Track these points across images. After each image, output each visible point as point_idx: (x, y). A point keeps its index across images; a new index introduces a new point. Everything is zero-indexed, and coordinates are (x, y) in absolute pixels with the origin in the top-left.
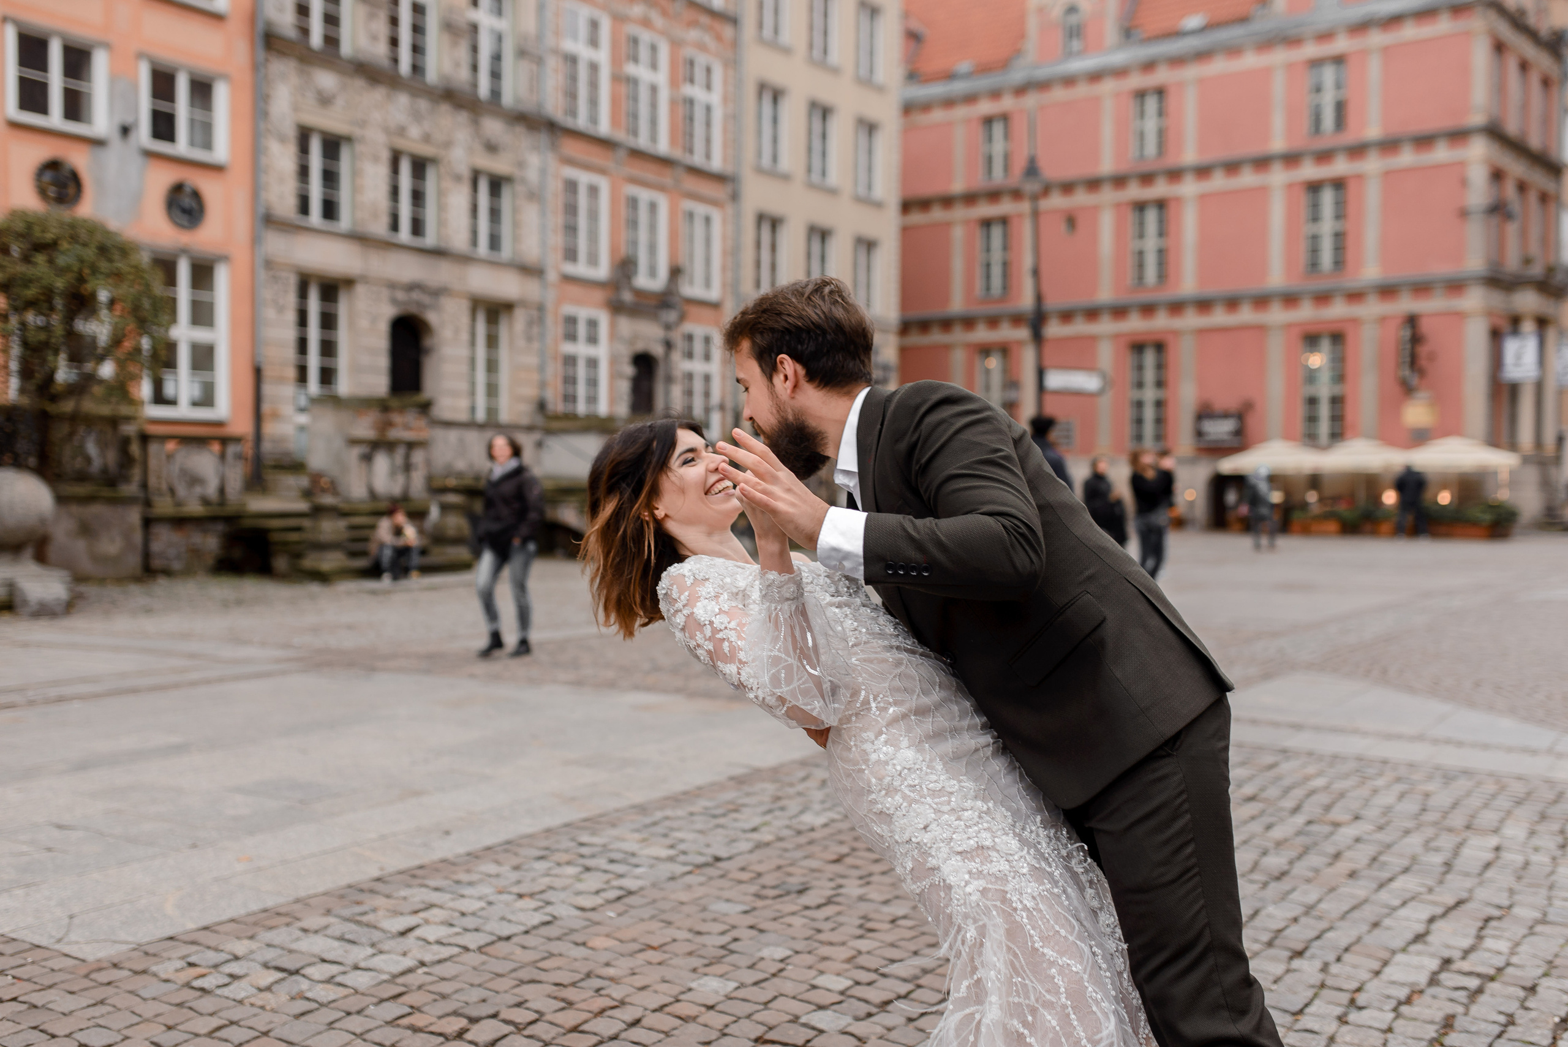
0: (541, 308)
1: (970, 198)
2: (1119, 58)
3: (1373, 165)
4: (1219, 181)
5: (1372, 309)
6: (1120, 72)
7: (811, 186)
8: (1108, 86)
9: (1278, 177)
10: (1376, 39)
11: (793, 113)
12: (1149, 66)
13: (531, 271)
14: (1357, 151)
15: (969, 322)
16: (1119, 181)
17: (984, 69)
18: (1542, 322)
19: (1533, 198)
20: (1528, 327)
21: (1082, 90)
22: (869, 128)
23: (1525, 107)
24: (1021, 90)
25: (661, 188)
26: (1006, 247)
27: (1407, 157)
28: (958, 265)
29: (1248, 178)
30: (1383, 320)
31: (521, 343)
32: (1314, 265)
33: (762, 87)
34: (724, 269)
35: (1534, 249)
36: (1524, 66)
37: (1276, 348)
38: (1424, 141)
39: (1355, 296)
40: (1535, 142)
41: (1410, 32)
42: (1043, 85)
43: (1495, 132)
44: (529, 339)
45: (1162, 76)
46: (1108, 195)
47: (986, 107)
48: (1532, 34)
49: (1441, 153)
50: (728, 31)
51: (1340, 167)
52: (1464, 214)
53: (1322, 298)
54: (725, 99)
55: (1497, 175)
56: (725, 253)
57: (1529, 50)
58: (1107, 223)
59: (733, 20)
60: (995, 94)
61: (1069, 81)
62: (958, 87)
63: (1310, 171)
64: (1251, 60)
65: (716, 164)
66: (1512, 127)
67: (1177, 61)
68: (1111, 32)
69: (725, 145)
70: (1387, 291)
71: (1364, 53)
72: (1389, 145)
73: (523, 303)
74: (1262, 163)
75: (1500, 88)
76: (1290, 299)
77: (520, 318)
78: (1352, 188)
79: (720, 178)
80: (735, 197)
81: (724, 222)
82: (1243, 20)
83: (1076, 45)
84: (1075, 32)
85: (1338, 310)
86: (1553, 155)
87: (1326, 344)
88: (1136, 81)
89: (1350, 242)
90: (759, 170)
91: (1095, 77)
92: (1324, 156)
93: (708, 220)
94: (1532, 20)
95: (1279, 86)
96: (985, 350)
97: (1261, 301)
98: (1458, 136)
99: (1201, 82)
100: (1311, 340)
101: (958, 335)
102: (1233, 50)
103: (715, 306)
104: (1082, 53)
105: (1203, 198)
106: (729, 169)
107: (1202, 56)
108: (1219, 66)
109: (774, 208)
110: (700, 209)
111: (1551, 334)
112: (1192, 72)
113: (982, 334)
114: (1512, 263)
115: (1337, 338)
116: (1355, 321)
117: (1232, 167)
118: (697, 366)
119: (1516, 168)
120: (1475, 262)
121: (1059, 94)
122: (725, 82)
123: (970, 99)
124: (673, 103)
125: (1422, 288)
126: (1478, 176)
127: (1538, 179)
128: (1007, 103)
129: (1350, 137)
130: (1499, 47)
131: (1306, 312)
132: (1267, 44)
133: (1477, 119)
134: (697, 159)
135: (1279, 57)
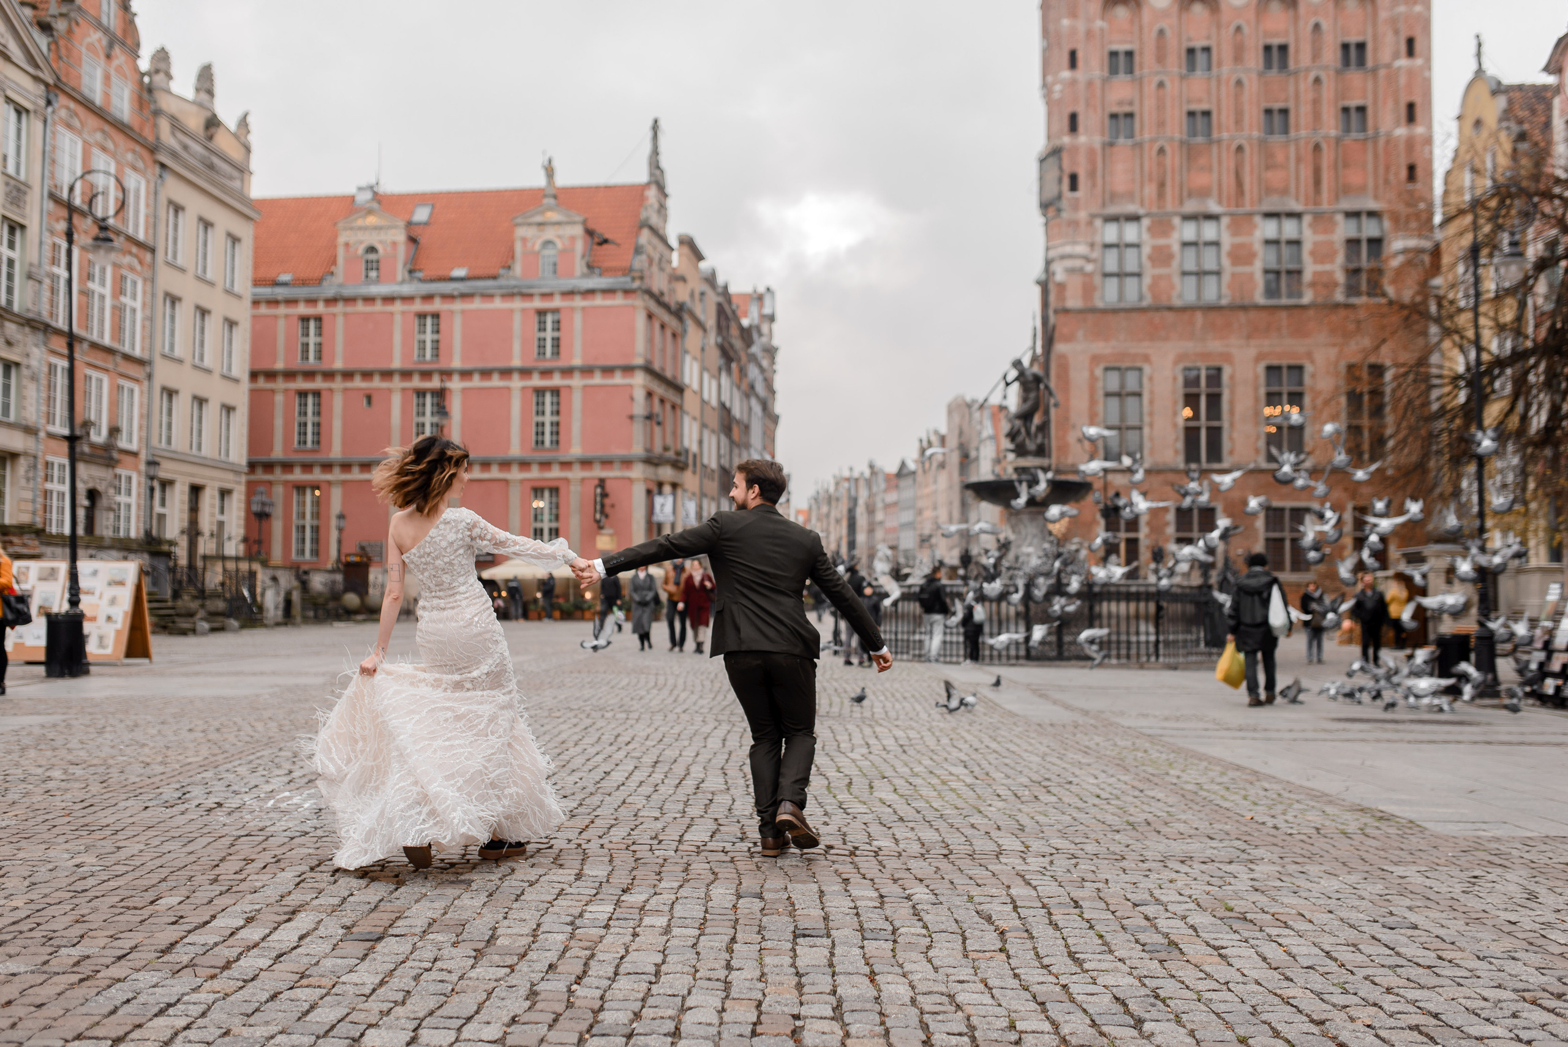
0: (35, 457)
1: (290, 375)
2: (407, 289)
3: (577, 381)
4: (476, 382)
5: (576, 474)
6: (408, 299)
7: (195, 367)
8: (398, 307)
9: (516, 383)
10: (578, 302)
11: (185, 313)
12: (428, 298)
13: (30, 430)
14: (568, 372)
15: (288, 466)
16: (406, 374)
17: (304, 283)
18: (675, 486)
19: (668, 406)
20: (667, 489)
21: (379, 307)
22: (231, 324)
23: (663, 350)
24: (331, 301)
25: (106, 370)
26: (318, 413)
27: (597, 379)
28: (279, 423)
29: (496, 382)
30: (583, 480)
31: (23, 482)
32: (540, 443)
33: (167, 294)
34: (140, 428)
35: (669, 441)
36: (663, 327)
37: (515, 496)
38: (608, 371)
39: (566, 465)
40: (669, 374)
41: (599, 301)
42: (350, 300)
43: (648, 370)
44: (28, 480)
45: (437, 305)
46: (397, 383)
47: (302, 309)
48: (666, 306)
49: (618, 379)
50: (148, 257)
51: (556, 381)
52: (631, 417)
53: (545, 465)
54: (144, 305)
55: (650, 394)
56: (141, 416)
57: (666, 318)
58: (396, 400)
59: (153, 251)
60: (312, 301)
61: (369, 300)
62: (280, 292)
63: (537, 381)
64: (498, 304)
65: (137, 352)
66: (657, 366)
67: (448, 297)
68: (401, 272)
69: (143, 338)
70: (586, 463)
71: (572, 309)
72: (587, 371)
73: (26, 454)
74: (506, 373)
75: (650, 340)
76: (524, 464)
77: (23, 464)
78: (563, 393)
79: (140, 362)
80: (150, 377)
81: (142, 392)
82: (495, 277)
83: (373, 274)
84: (370, 266)
85: (555, 473)
86: (679, 382)
87: (547, 494)
88: (418, 306)
89: (562, 430)
90: (164, 356)
91: (389, 299)
92: (546, 373)
93: (132, 391)
94: (666, 299)
95: (517, 321)
96: (301, 488)
97: (505, 464)
98: (628, 369)
99: (463, 312)
100: (538, 492)
101: (278, 475)
102: (488, 296)
103: (135, 454)
104: (378, 280)
105: (464, 390)
106: (146, 356)
107: (465, 296)
108: (477, 304)
109: (172, 384)
110: (127, 384)
111: (679, 492)
112: (458, 306)
113: (298, 475)
114: (658, 449)
115: (555, 491)
116: (567, 480)
117: (486, 373)
118: (122, 499)
119: (660, 390)
120: (638, 449)
121: (360, 307)
122: (144, 292)
123: (291, 302)
124: (114, 308)
125: (607, 463)
126: (640, 395)
127: (671, 395)
128: (321, 309)
129: (562, 363)
130: (650, 316)
131: (535, 473)
132: (509, 295)
133: (639, 361)
134: (127, 349)
135: (517, 304)
